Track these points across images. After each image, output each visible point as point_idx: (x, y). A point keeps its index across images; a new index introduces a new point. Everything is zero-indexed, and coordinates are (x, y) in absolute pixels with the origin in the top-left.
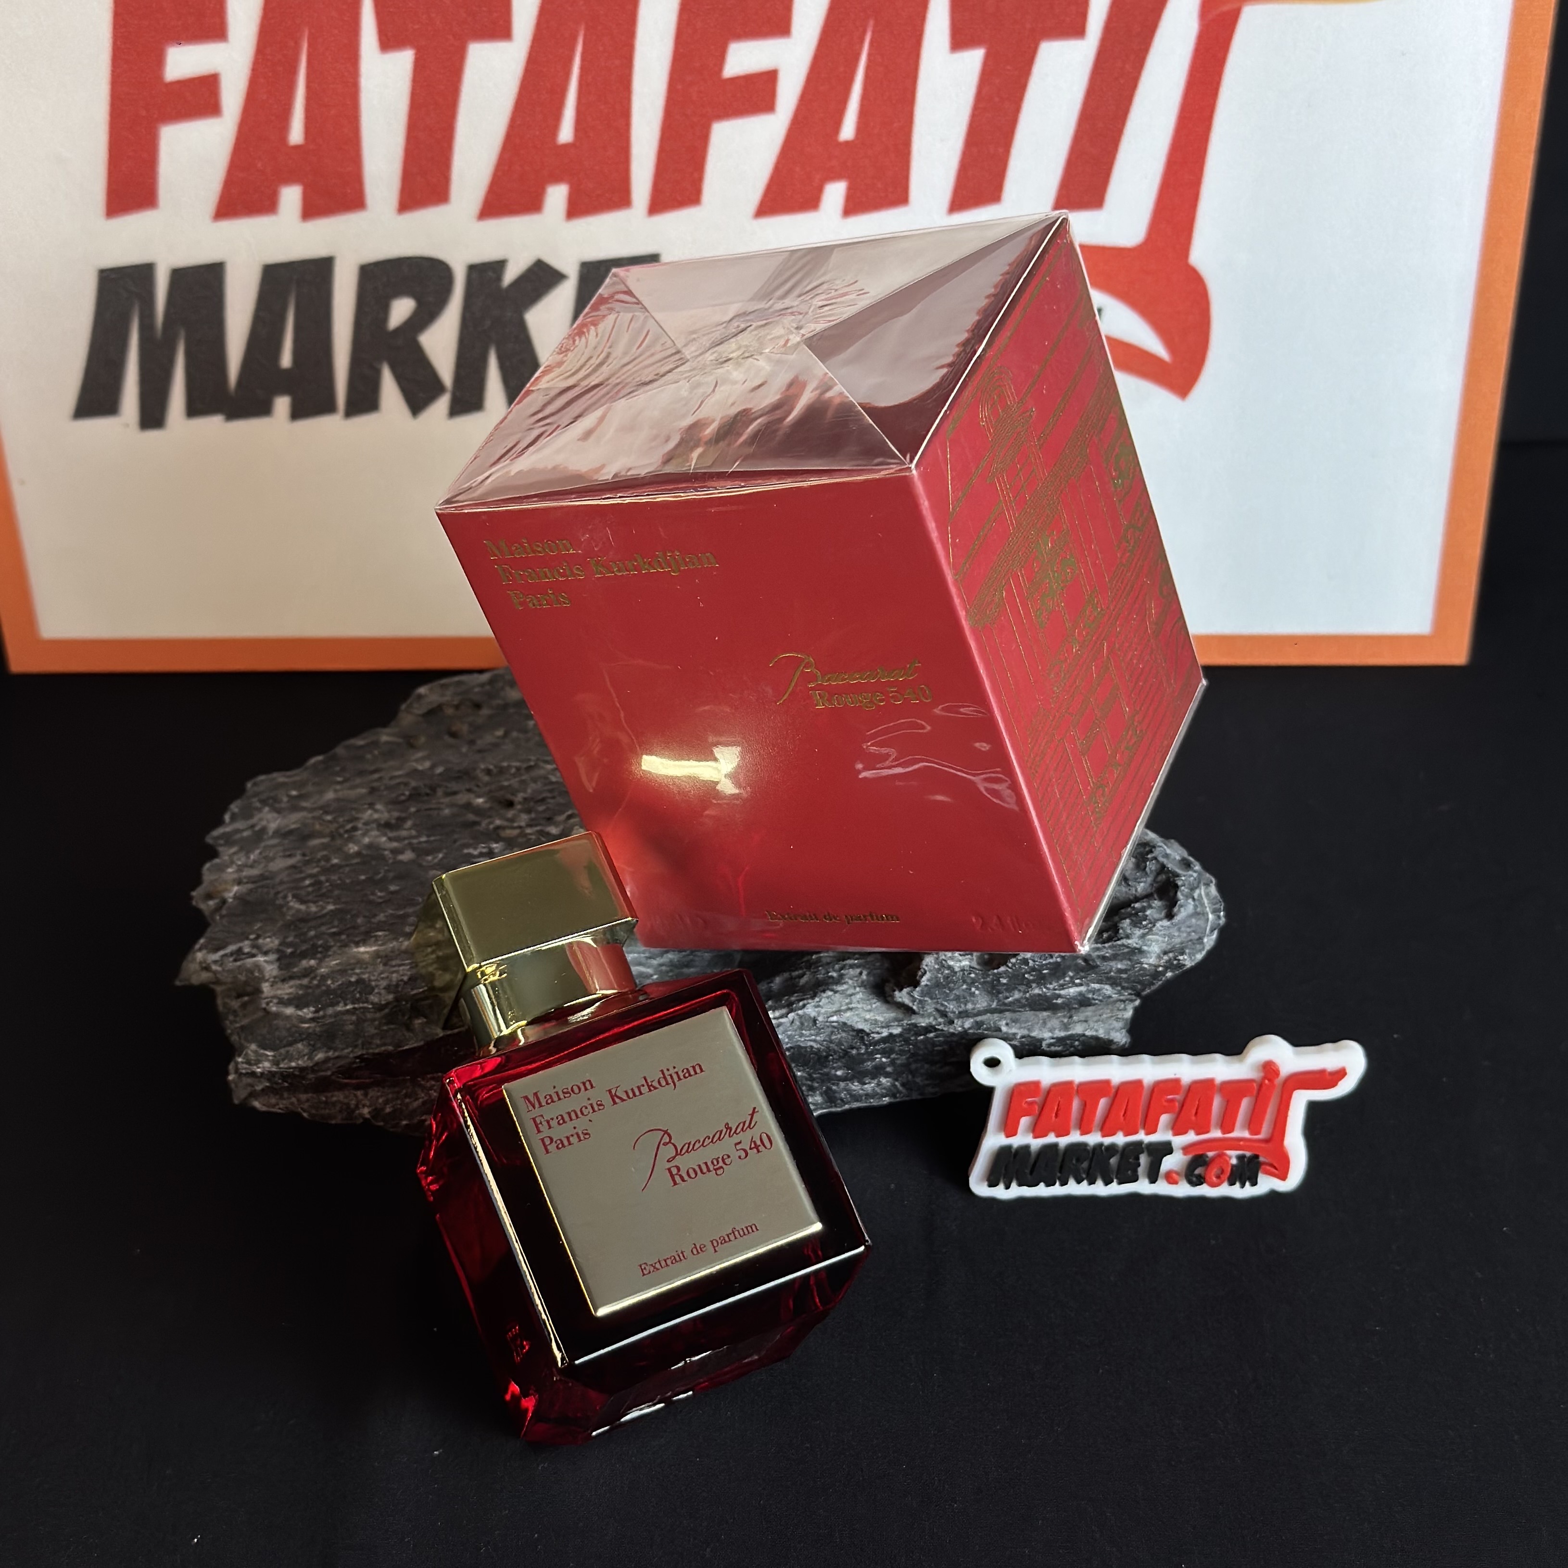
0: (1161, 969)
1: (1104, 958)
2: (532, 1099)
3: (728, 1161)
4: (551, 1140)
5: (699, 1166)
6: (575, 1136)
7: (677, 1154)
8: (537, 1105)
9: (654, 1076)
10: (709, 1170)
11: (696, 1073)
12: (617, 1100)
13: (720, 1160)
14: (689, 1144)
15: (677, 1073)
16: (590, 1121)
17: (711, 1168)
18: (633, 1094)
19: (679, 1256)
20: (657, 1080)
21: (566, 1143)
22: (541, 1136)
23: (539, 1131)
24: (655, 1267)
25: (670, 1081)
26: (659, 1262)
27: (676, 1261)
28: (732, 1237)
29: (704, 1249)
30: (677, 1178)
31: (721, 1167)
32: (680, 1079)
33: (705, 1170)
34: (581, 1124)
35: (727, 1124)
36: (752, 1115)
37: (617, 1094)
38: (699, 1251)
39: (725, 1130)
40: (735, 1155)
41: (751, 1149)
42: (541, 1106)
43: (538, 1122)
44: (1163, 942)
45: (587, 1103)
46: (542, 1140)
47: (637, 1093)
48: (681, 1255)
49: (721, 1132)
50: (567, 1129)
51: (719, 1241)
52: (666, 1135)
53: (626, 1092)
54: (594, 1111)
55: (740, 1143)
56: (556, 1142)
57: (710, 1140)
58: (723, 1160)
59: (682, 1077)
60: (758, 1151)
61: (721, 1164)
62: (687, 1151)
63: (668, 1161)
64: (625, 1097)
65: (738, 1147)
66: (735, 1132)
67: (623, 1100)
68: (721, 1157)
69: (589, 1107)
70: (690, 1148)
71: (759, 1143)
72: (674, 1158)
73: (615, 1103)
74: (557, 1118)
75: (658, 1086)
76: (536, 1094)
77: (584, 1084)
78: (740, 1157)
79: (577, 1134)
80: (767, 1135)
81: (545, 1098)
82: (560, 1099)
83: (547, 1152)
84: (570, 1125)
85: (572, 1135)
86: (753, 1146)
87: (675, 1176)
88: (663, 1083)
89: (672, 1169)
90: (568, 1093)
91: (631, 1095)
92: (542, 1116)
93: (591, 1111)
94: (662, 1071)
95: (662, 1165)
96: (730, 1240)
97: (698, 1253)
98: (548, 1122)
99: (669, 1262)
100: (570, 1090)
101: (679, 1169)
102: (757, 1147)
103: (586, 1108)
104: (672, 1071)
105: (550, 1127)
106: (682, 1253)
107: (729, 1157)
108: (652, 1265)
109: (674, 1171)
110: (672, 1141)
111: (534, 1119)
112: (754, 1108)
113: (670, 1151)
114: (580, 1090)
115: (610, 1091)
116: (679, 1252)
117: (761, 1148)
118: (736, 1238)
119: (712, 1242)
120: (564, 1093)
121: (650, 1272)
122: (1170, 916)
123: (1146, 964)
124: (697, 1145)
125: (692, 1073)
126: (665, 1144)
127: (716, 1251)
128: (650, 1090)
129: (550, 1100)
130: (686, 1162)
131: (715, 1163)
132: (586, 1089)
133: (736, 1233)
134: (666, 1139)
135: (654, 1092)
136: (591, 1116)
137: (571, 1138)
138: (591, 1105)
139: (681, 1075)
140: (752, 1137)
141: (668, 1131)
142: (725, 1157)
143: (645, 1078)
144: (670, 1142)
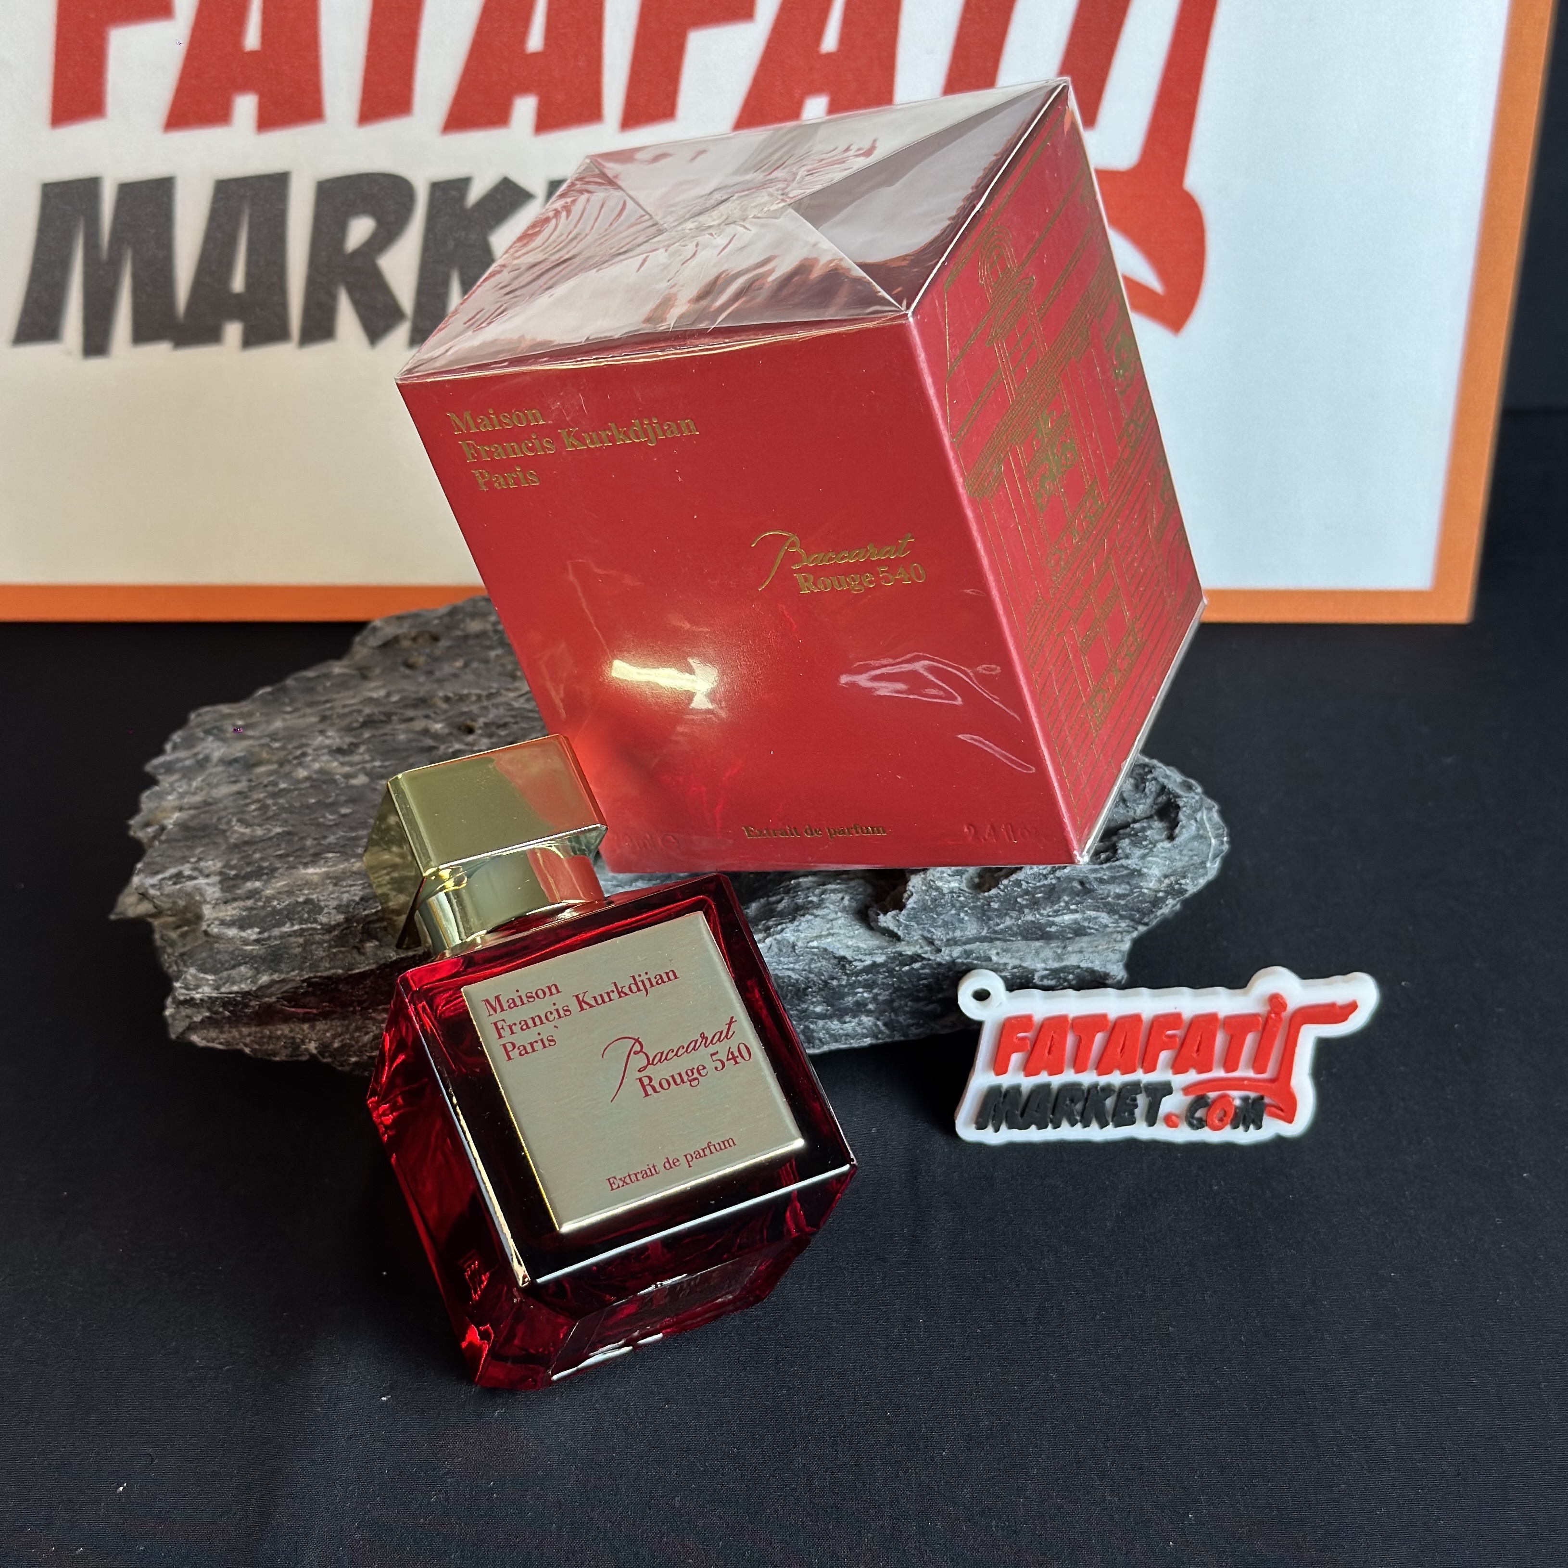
0: (1161, 894)
1: (1101, 881)
2: (493, 1003)
3: (703, 1072)
4: (514, 1047)
5: (673, 1077)
6: (540, 1042)
7: (649, 1064)
8: (499, 1009)
9: (625, 982)
10: (683, 1082)
11: (669, 980)
12: (585, 1006)
13: (695, 1071)
14: (662, 1053)
15: (649, 979)
16: (555, 1026)
17: (685, 1078)
18: (602, 1000)
19: (650, 1169)
20: (627, 987)
21: (529, 1049)
22: (503, 1041)
23: (500, 1037)
24: (624, 1182)
25: (641, 987)
26: (629, 1176)
27: (647, 1176)
28: (707, 1152)
29: (677, 1164)
30: (649, 1089)
31: (696, 1078)
32: (652, 985)
33: (678, 1081)
34: (546, 1030)
35: (703, 1033)
36: (730, 1024)
37: (585, 999)
38: (673, 1166)
39: (700, 1040)
40: (710, 1065)
41: (728, 1060)
42: (503, 1010)
43: (500, 1027)
44: (1165, 865)
45: (552, 1009)
46: (504, 1046)
47: (607, 999)
48: (653, 1170)
49: (696, 1041)
50: (531, 1035)
51: (694, 1156)
52: (637, 1044)
53: (595, 998)
54: (560, 1017)
55: (717, 1053)
56: (519, 1048)
57: (685, 1050)
58: (698, 1071)
59: (654, 984)
60: (736, 1063)
61: (696, 1075)
62: (660, 1061)
63: (639, 1071)
64: (593, 1003)
65: (714, 1058)
66: (711, 1042)
67: (591, 1006)
68: (696, 1068)
69: (555, 1013)
70: (663, 1057)
71: (736, 1054)
72: (645, 1067)
73: (582, 1009)
74: (520, 1023)
75: (628, 991)
76: (497, 998)
77: (549, 988)
78: (716, 1068)
79: (542, 1040)
80: (746, 1046)
81: (508, 1001)
82: (523, 1004)
83: (509, 1058)
84: (534, 1031)
85: (536, 1042)
86: (730, 1056)
87: (646, 1087)
88: (634, 989)
89: (643, 1079)
90: (533, 997)
91: (600, 1001)
92: (504, 1020)
93: (557, 1017)
94: (634, 977)
95: (633, 1075)
96: (705, 1155)
97: (671, 1167)
98: (510, 1027)
99: (639, 1176)
100: (534, 995)
101: (650, 1079)
102: (734, 1058)
103: (551, 1013)
104: (644, 977)
106: (654, 1167)
107: (704, 1068)
108: (621, 1179)
109: (646, 1081)
110: (644, 1050)
111: (495, 1024)
112: (732, 1018)
113: (640, 1060)
114: (545, 994)
115: (577, 997)
116: (651, 1166)
117: (739, 1059)
118: (711, 1153)
119: (686, 1156)
120: (528, 997)
121: (619, 1187)
122: (1171, 838)
123: (1146, 888)
124: (671, 1055)
125: (665, 979)
126: (636, 1053)
127: (690, 1166)
128: (620, 997)
129: (513, 1004)
130: (659, 1072)
131: (690, 1073)
132: (551, 994)
133: (712, 1148)
134: (637, 1048)
135: (625, 999)
136: (557, 1022)
137: (535, 1044)
138: (557, 1010)
139: (654, 981)
140: (730, 1048)
141: (640, 1040)
142: (701, 1068)
143: (615, 984)
144: (641, 1051)
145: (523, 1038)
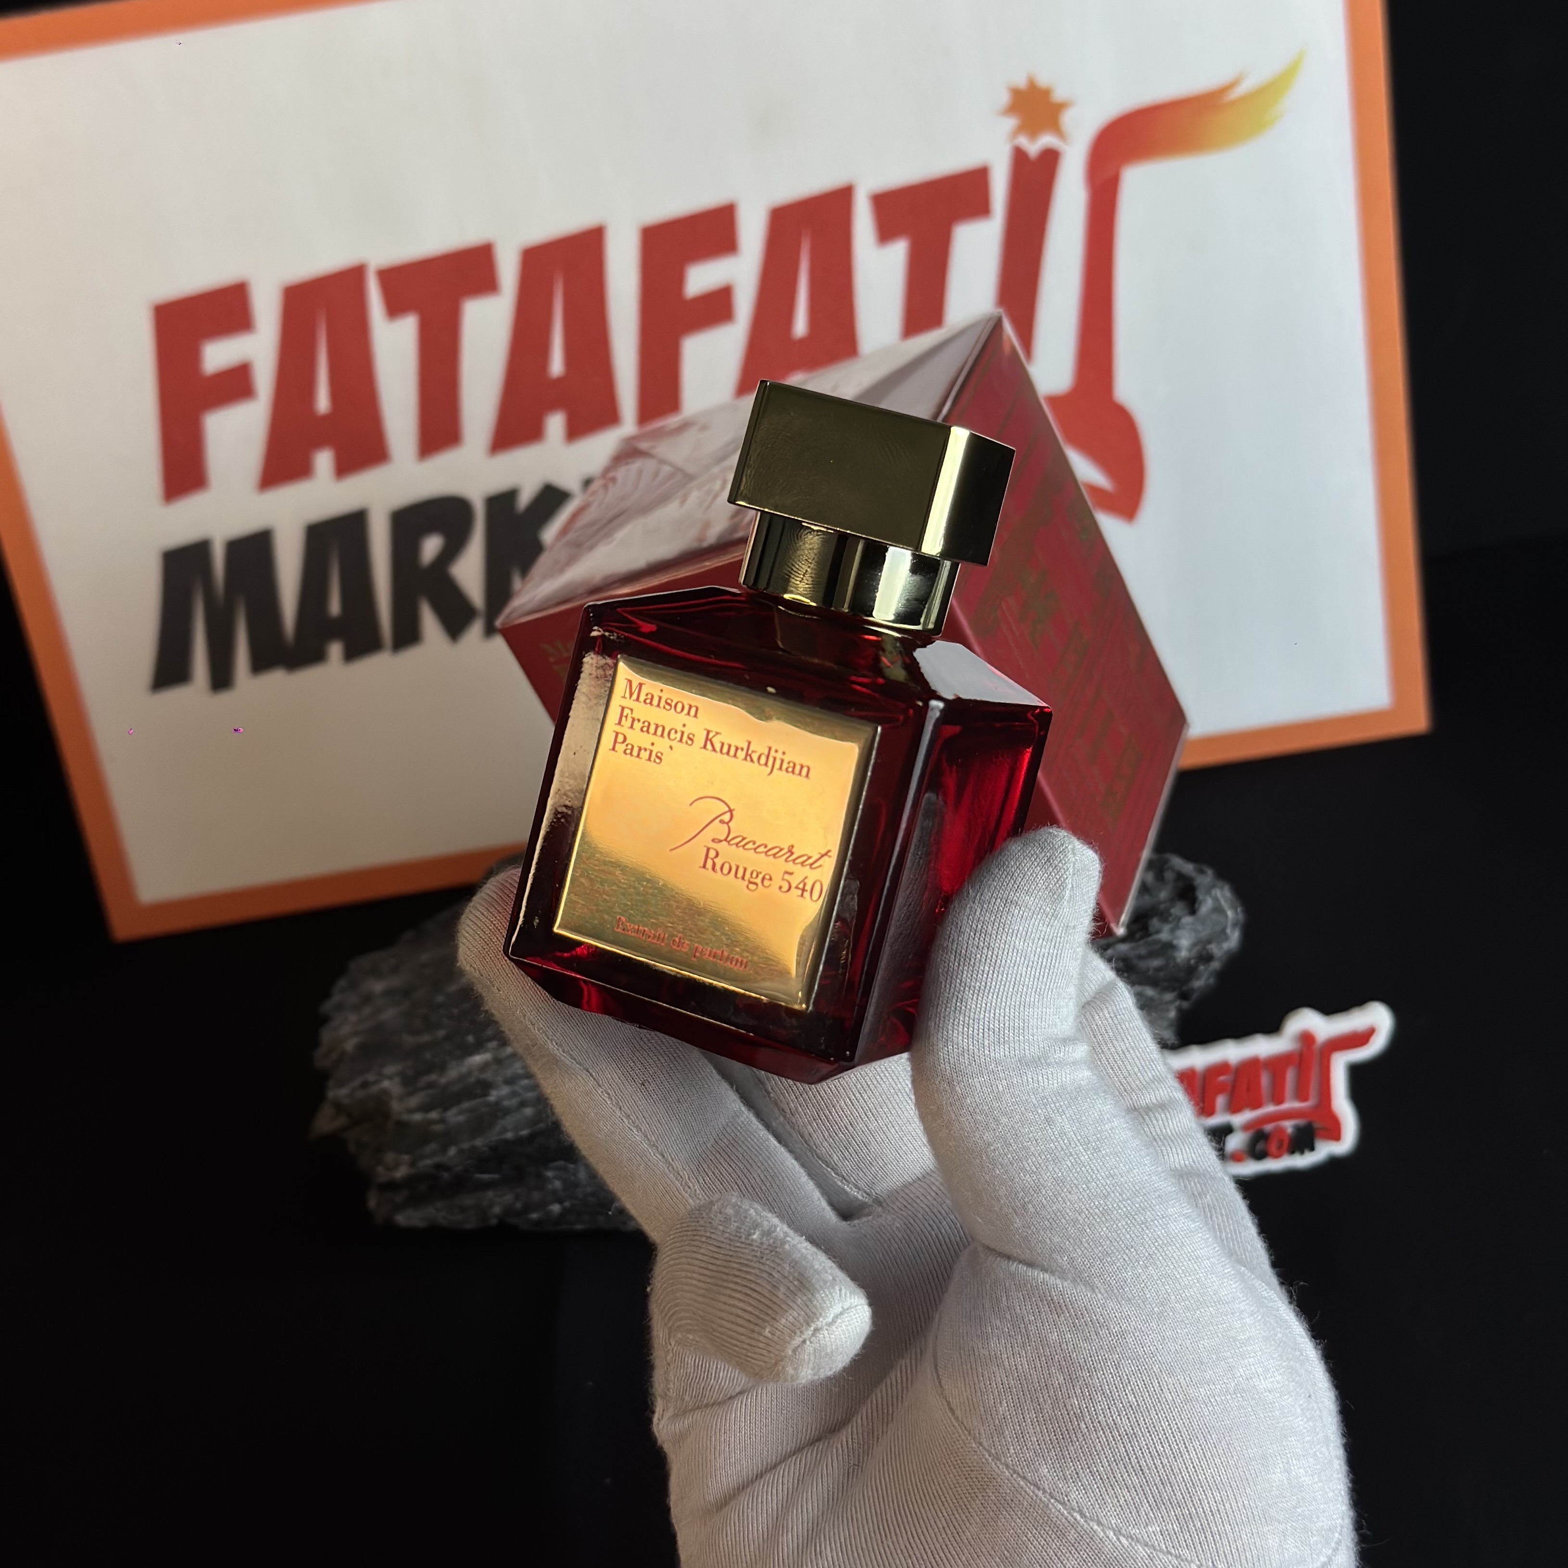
2: (635, 687)
3: (766, 883)
4: (625, 739)
5: (737, 867)
6: (648, 752)
7: (726, 840)
8: (635, 696)
9: (759, 748)
10: (743, 878)
11: (800, 774)
12: (709, 746)
13: (761, 876)
14: (744, 839)
15: (782, 761)
16: (671, 748)
17: (747, 878)
18: (727, 750)
19: (660, 935)
20: (758, 754)
21: (635, 753)
22: (618, 729)
23: (619, 723)
25: (770, 763)
30: (709, 862)
31: (756, 884)
32: (780, 768)
33: (740, 874)
34: (662, 744)
35: (793, 846)
36: (823, 856)
37: (713, 740)
39: (786, 850)
40: (777, 881)
41: (797, 887)
42: (638, 699)
43: (625, 714)
45: (680, 728)
46: (617, 734)
47: (732, 752)
49: (781, 850)
50: (645, 740)
52: (729, 814)
53: (723, 744)
54: (681, 740)
55: (792, 874)
56: (627, 745)
57: (765, 850)
58: (763, 879)
59: (784, 768)
60: (802, 895)
61: (758, 881)
62: (737, 844)
63: (713, 840)
64: (718, 747)
65: (787, 877)
66: (794, 860)
67: (714, 750)
68: (763, 874)
69: (679, 734)
70: (742, 843)
71: (808, 887)
72: (721, 841)
73: (705, 747)
74: (644, 723)
75: (756, 759)
76: (641, 685)
77: (690, 707)
78: (780, 888)
79: (651, 752)
81: (646, 695)
82: (658, 705)
83: (613, 749)
84: (651, 738)
85: (646, 750)
86: (801, 886)
87: (709, 859)
88: (763, 760)
89: (711, 850)
90: (670, 705)
91: (725, 750)
92: (632, 710)
93: (678, 739)
94: (770, 749)
95: (705, 840)
98: (633, 720)
100: (673, 704)
101: (717, 855)
102: (803, 890)
103: (676, 732)
104: (779, 756)
105: (632, 727)
107: (771, 879)
109: (712, 854)
110: (730, 824)
111: (623, 708)
112: (829, 851)
113: (720, 831)
114: (683, 709)
115: (708, 732)
117: (807, 894)
120: (667, 703)
124: (750, 846)
125: (797, 771)
126: (722, 822)
128: (746, 759)
129: (650, 701)
130: (729, 854)
131: (754, 875)
132: (689, 713)
134: (726, 817)
135: (748, 763)
136: (675, 744)
137: (643, 751)
138: (683, 733)
139: (785, 766)
140: (806, 878)
141: (734, 813)
142: (767, 877)
143: (749, 743)
144: (727, 823)
145: (636, 738)
